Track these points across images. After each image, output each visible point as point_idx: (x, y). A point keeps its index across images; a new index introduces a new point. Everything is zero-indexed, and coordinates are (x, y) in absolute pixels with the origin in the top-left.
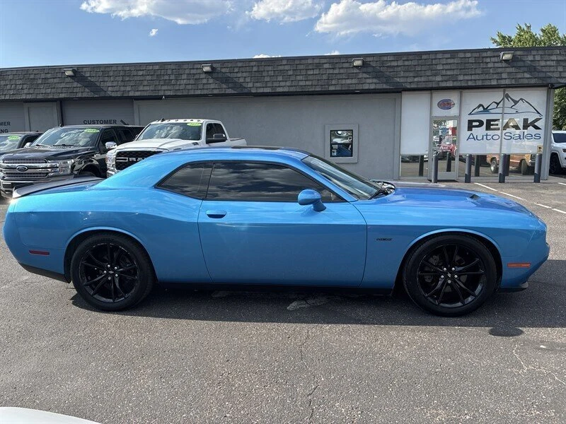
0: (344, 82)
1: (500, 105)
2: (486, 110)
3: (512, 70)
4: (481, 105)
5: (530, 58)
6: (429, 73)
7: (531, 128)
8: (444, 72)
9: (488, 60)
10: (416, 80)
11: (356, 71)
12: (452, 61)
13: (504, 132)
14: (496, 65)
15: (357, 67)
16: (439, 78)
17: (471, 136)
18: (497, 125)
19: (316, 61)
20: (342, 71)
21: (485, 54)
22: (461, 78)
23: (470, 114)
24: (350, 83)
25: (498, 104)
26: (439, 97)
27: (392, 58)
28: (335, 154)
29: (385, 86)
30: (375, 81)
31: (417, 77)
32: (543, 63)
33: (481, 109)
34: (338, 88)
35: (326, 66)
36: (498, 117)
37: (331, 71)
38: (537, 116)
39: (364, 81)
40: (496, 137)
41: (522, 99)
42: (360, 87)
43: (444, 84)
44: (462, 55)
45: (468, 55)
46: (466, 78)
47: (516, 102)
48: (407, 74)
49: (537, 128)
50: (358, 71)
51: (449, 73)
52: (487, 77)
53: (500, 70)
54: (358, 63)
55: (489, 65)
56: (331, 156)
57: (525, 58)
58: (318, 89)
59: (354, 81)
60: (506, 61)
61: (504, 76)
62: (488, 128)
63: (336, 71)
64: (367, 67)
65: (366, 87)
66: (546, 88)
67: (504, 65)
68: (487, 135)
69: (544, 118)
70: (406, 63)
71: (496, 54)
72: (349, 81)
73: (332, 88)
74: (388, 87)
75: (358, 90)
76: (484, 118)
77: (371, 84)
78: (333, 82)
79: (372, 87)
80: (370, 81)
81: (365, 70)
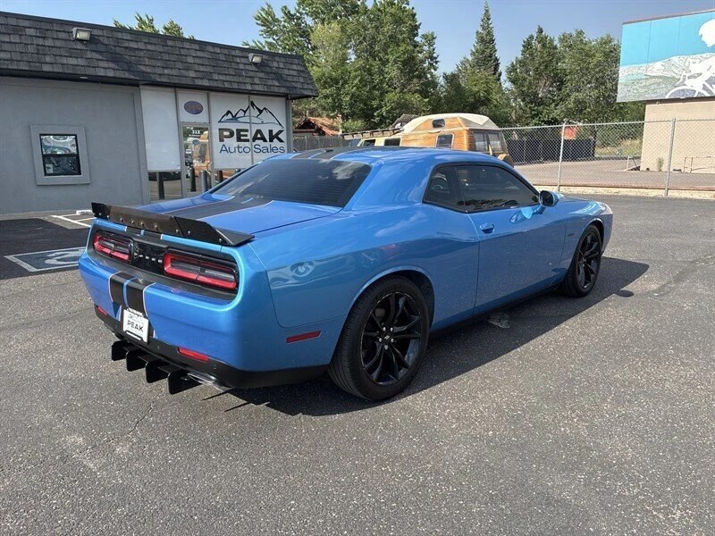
0: (64, 60)
1: (247, 113)
2: (235, 118)
3: (262, 75)
4: (229, 112)
5: (275, 64)
6: (179, 65)
7: (275, 140)
8: (197, 67)
9: (238, 60)
10: (166, 71)
11: (79, 46)
12: (200, 54)
13: (254, 144)
14: (247, 67)
15: (81, 41)
16: (192, 74)
17: (224, 149)
18: (246, 136)
19: (12, 21)
20: (58, 43)
21: (233, 53)
22: (216, 77)
23: (220, 121)
24: (73, 63)
25: (245, 112)
26: (185, 97)
27: (128, 37)
28: (51, 171)
29: (127, 75)
30: (112, 65)
31: (167, 68)
32: (286, 72)
33: (230, 116)
34: (57, 69)
35: (31, 32)
36: (246, 126)
37: (41, 42)
38: (280, 128)
39: (96, 64)
40: (247, 150)
41: (265, 109)
42: (91, 72)
43: (199, 82)
44: (210, 49)
45: (218, 50)
46: (222, 78)
47: (261, 112)
48: (153, 62)
49: (281, 141)
50: (83, 47)
51: (202, 69)
52: (241, 80)
53: (251, 74)
54: (83, 35)
55: (241, 66)
56: (46, 174)
57: (270, 64)
58: (23, 67)
59: (81, 62)
60: (255, 64)
61: (257, 81)
62: (239, 140)
63: (49, 43)
64: (96, 44)
65: (101, 73)
66: (283, 99)
67: (254, 68)
68: (238, 147)
69: (285, 129)
70: (150, 47)
71: (244, 54)
72: (73, 61)
73: (46, 68)
74: (132, 77)
75: (85, 75)
76: (234, 127)
77: (106, 69)
78: (48, 59)
79: (111, 74)
80: (105, 64)
81: (93, 47)
